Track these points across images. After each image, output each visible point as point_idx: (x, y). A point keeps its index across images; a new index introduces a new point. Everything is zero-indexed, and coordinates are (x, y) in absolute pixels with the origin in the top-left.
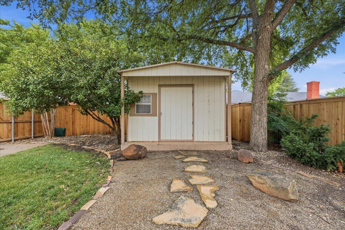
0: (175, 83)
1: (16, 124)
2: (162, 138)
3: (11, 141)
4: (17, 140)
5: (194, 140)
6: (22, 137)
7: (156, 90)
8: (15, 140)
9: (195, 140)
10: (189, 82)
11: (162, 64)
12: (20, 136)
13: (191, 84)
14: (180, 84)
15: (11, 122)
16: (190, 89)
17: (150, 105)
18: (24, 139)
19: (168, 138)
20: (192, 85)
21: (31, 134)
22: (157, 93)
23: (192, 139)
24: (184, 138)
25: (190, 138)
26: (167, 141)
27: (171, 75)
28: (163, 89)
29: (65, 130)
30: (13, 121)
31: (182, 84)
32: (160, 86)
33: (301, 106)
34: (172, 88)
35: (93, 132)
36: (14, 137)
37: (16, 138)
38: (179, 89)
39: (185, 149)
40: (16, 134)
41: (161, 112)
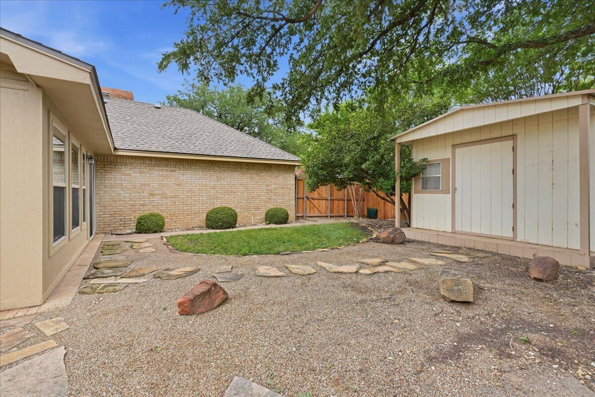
1: (332, 201)
2: (458, 228)
3: (328, 216)
4: (333, 217)
5: (516, 238)
6: (337, 215)
7: (447, 154)
8: (331, 217)
9: (519, 239)
12: (335, 214)
13: (511, 134)
15: (328, 200)
16: (510, 143)
17: (439, 177)
18: (339, 216)
19: (467, 229)
20: (513, 137)
21: (344, 213)
22: (449, 158)
23: (513, 236)
25: (510, 234)
26: (466, 234)
28: (458, 151)
29: (377, 211)
30: (329, 199)
32: (454, 146)
34: (474, 147)
36: (330, 213)
37: (332, 215)
39: (479, 248)
40: (332, 211)
41: (456, 187)
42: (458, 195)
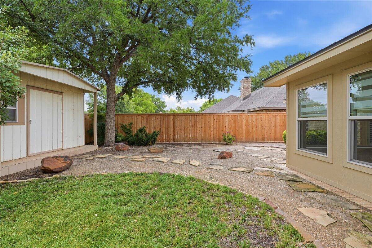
2: (31, 152)
9: (64, 148)
10: (59, 90)
13: (61, 91)
19: (38, 151)
20: (61, 93)
24: (55, 148)
28: (32, 91)
31: (52, 90)
34: (48, 93)
38: (50, 94)
41: (31, 119)
42: (32, 126)
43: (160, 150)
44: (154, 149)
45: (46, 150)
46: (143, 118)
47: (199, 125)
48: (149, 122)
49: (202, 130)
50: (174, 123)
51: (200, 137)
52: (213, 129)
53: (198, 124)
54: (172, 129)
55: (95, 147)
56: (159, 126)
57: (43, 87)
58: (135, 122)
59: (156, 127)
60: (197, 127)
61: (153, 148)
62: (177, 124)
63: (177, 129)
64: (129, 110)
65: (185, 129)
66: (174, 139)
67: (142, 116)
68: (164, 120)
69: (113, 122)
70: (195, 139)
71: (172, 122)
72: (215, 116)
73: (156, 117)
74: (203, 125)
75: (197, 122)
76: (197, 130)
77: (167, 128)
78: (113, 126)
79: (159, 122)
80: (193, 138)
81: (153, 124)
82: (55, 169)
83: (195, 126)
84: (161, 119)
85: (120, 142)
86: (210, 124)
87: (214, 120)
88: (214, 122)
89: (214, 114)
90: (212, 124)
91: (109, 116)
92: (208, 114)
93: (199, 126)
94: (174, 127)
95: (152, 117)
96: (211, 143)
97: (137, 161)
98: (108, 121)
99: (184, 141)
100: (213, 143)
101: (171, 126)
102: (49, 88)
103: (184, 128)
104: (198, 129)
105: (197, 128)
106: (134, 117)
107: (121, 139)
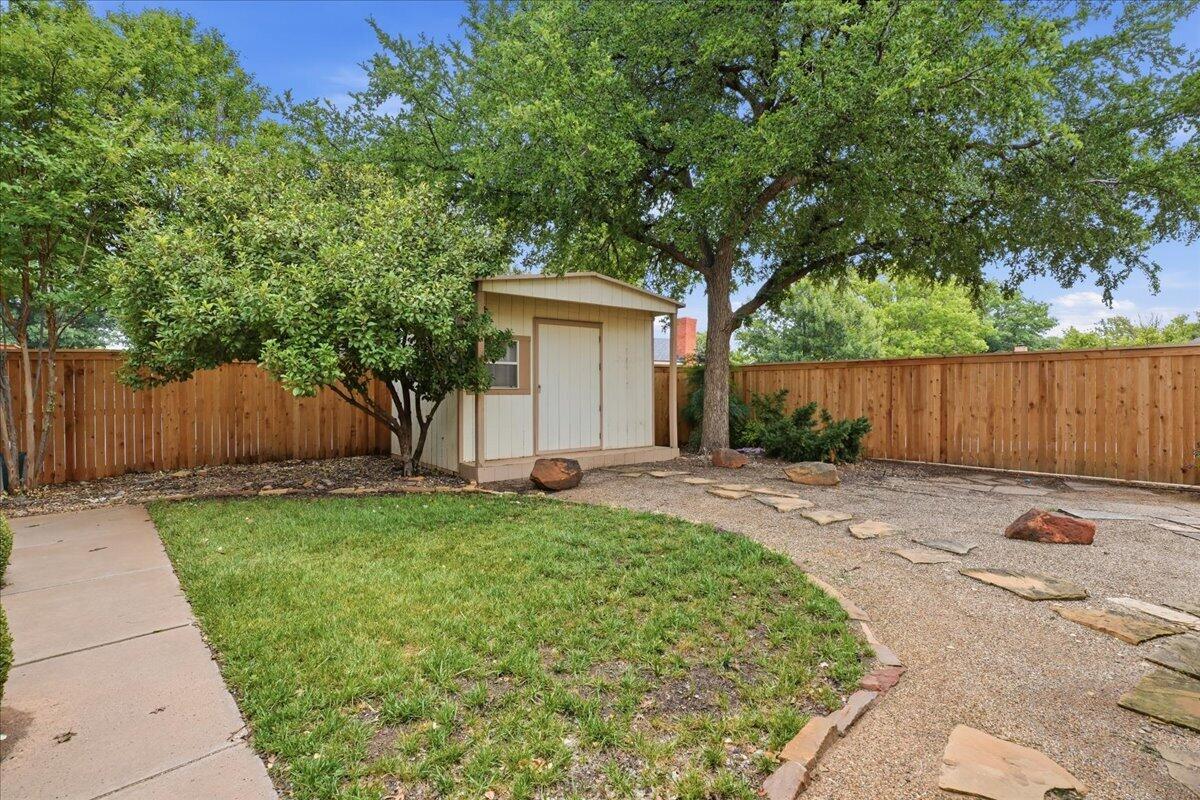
0: (565, 317)
5: (602, 446)
7: (528, 332)
9: (604, 448)
10: (594, 318)
11: (578, 273)
13: (598, 321)
14: (587, 320)
16: (596, 331)
17: (517, 365)
20: (598, 325)
22: (529, 338)
23: (598, 445)
24: (586, 444)
25: (596, 443)
27: (582, 301)
28: (543, 328)
31: (580, 319)
32: (537, 320)
33: (745, 375)
35: (178, 459)
41: (540, 383)
42: (542, 396)
43: (822, 480)
44: (803, 471)
45: (567, 447)
46: (831, 375)
47: (1065, 402)
48: (849, 388)
49: (1080, 425)
50: (943, 390)
51: (1070, 451)
52: (1152, 420)
53: (1061, 396)
54: (937, 414)
55: (673, 452)
56: (884, 402)
57: (552, 316)
58: (804, 388)
59: (875, 406)
60: (1053, 411)
61: (798, 470)
62: (957, 396)
63: (956, 417)
64: (857, 349)
65: (991, 414)
66: (943, 451)
67: (825, 370)
68: (902, 380)
69: (722, 389)
70: (1045, 459)
71: (936, 389)
72: (1163, 361)
73: (875, 370)
74: (1090, 403)
75: (1052, 387)
76: (1052, 423)
77: (917, 409)
78: (722, 399)
79: (884, 389)
80: (1035, 456)
81: (865, 397)
82: (547, 482)
83: (1044, 403)
84: (891, 377)
85: (750, 446)
86: (1134, 400)
87: (1155, 379)
88: (1154, 389)
89: (1155, 353)
90: (1143, 398)
91: (711, 371)
92: (1117, 354)
93: (1065, 405)
94: (943, 408)
95: (860, 373)
96: (1134, 486)
97: (719, 496)
98: (710, 386)
99: (986, 462)
100: (1143, 488)
101: (934, 406)
102: (573, 317)
103: (986, 414)
104: (1061, 420)
105: (1055, 412)
106: (802, 372)
107: (752, 438)
